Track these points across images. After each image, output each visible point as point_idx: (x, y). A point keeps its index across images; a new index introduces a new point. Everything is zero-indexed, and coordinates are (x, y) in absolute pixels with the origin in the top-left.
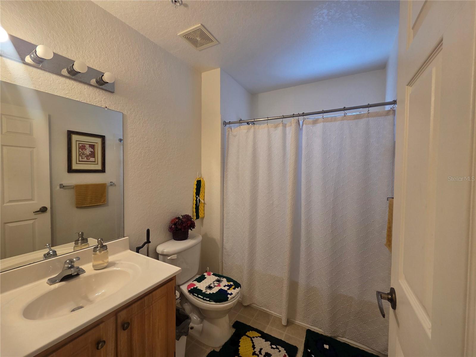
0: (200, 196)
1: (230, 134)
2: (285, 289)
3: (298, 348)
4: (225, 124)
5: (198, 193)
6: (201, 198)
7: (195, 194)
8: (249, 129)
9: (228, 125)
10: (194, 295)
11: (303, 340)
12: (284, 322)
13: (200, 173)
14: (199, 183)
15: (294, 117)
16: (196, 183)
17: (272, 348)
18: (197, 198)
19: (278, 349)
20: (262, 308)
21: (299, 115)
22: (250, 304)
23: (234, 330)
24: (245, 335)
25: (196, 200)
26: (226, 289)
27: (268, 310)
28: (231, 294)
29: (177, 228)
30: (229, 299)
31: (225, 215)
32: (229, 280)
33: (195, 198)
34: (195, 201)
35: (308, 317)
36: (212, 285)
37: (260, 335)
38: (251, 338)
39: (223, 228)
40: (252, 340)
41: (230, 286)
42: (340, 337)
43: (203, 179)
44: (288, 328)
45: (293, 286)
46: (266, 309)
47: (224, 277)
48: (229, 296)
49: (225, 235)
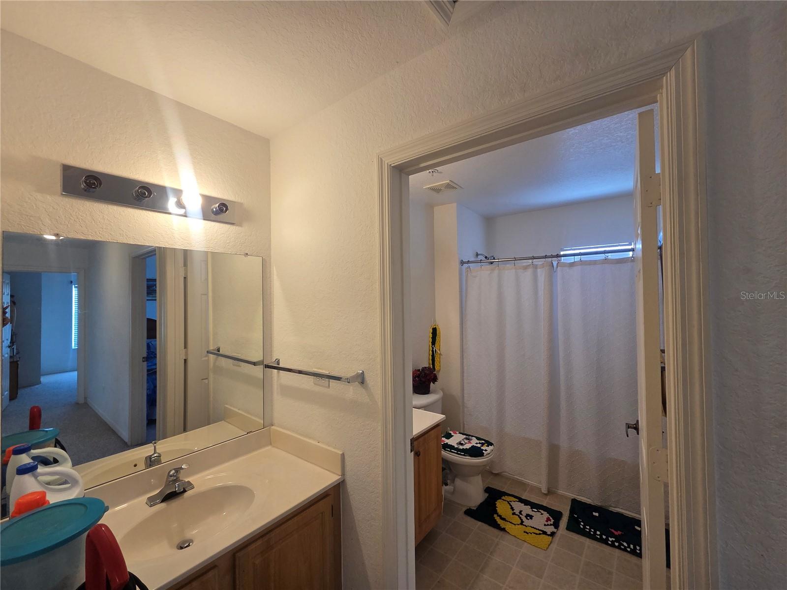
0: (436, 345)
1: (469, 275)
2: (544, 453)
3: (563, 513)
4: (462, 263)
5: (434, 343)
6: (436, 348)
7: (431, 344)
8: (493, 270)
9: (466, 265)
10: (445, 450)
11: (569, 508)
12: (544, 491)
13: (435, 321)
14: (434, 331)
15: (546, 258)
16: (431, 331)
17: (533, 511)
18: (433, 348)
19: (540, 512)
20: (515, 477)
21: (552, 257)
22: (501, 472)
23: (487, 495)
24: (501, 499)
25: (433, 351)
26: (479, 446)
27: (522, 479)
28: (486, 450)
29: (421, 380)
30: (485, 454)
31: (465, 368)
32: (478, 439)
33: (431, 349)
34: (431, 352)
35: (573, 485)
36: (462, 442)
37: (518, 500)
38: (508, 502)
39: (463, 383)
40: (510, 504)
41: (483, 444)
42: (612, 507)
43: (438, 326)
44: (548, 496)
45: (554, 450)
46: (520, 478)
47: (472, 436)
48: (484, 451)
49: (465, 392)
